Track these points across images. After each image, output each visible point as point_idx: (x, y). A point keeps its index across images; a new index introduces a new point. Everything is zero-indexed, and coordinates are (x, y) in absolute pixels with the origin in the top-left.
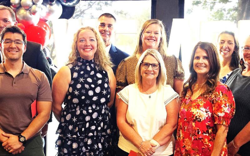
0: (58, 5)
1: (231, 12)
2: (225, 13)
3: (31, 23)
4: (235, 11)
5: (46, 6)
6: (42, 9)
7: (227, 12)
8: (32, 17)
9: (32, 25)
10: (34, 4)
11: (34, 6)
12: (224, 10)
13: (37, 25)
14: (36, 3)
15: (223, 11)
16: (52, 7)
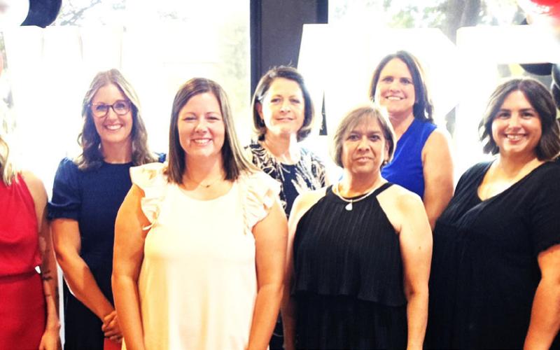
1: (430, 14)
2: (417, 17)
4: (440, 12)
7: (422, 14)
12: (415, 9)
15: (413, 12)
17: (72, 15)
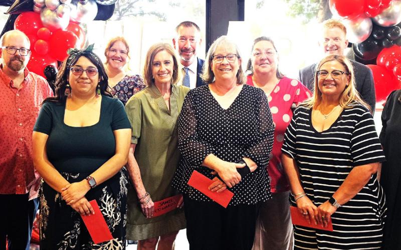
0: (92, 3)
3: (58, 28)
5: (76, 5)
6: (71, 9)
8: (59, 19)
9: (60, 30)
10: (61, 3)
11: (61, 6)
13: (66, 30)
14: (63, 3)
16: (84, 6)
17: (128, 5)
